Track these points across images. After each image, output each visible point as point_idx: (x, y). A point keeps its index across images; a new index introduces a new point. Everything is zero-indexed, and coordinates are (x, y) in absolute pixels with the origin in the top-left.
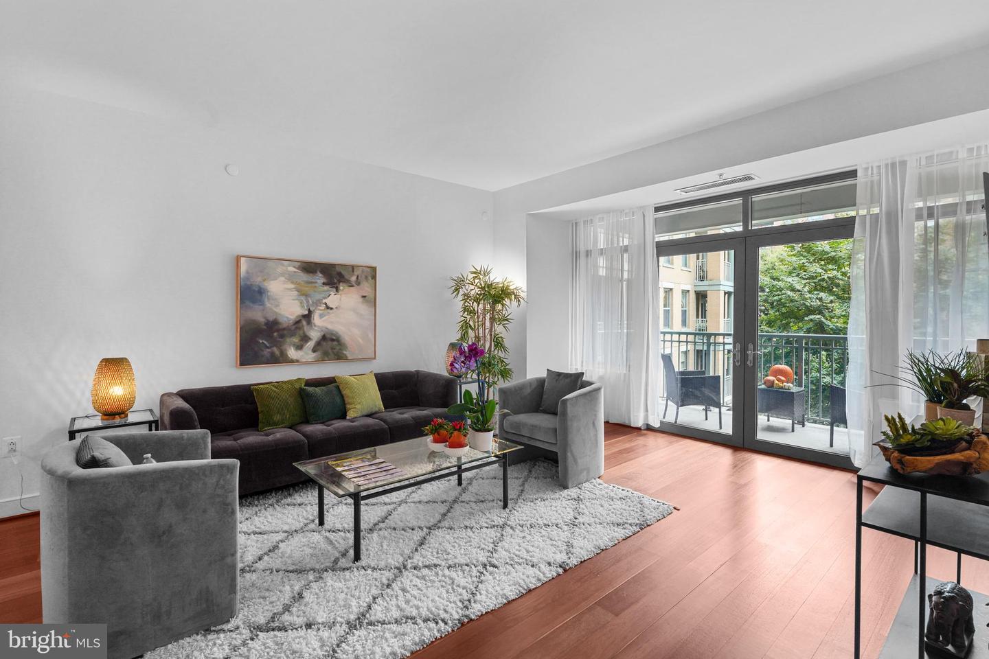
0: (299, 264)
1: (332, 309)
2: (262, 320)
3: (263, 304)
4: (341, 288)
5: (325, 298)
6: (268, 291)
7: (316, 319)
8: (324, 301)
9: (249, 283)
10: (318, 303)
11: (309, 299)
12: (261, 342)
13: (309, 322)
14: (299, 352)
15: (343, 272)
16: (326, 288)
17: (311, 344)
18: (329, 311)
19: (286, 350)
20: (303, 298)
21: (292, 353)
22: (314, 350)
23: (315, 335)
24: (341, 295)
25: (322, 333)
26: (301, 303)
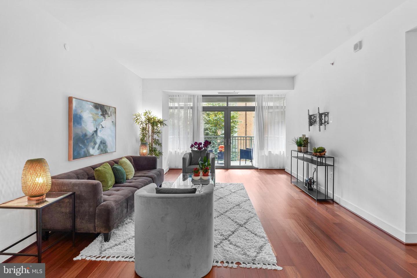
0: (93, 104)
1: (103, 127)
2: (81, 133)
3: (81, 125)
4: (106, 117)
5: (101, 122)
6: (83, 118)
7: (99, 134)
8: (101, 124)
9: (76, 113)
10: (99, 125)
11: (96, 122)
12: (80, 145)
13: (97, 134)
14: (93, 150)
15: (107, 110)
16: (102, 117)
17: (97, 146)
18: (102, 128)
19: (89, 149)
20: (94, 122)
22: (98, 149)
23: (98, 141)
24: (106, 121)
25: (101, 140)
26: (94, 125)
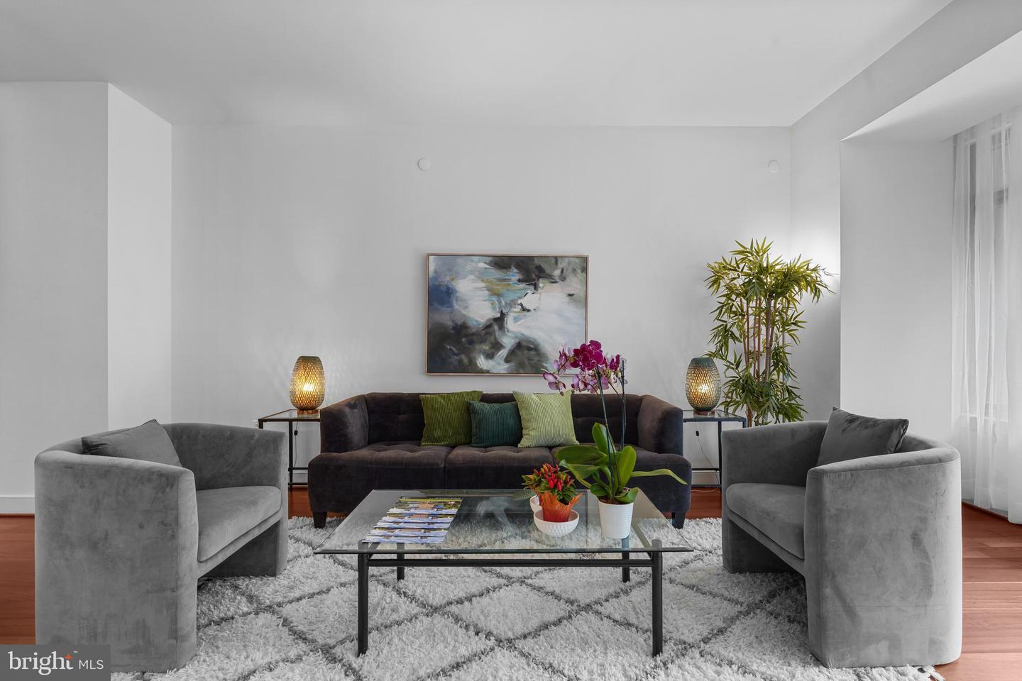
0: (490, 259)
1: (529, 311)
2: (450, 323)
3: (451, 306)
4: (541, 285)
5: (520, 298)
6: (456, 292)
7: (510, 323)
8: (519, 301)
9: (437, 283)
10: (512, 304)
11: (502, 299)
12: (449, 347)
13: (502, 327)
14: (490, 361)
15: (543, 266)
16: (522, 285)
17: (503, 353)
18: (525, 313)
19: (475, 358)
20: (495, 299)
21: (482, 362)
22: (507, 360)
23: (508, 342)
24: (540, 294)
25: (517, 340)
26: (492, 304)
